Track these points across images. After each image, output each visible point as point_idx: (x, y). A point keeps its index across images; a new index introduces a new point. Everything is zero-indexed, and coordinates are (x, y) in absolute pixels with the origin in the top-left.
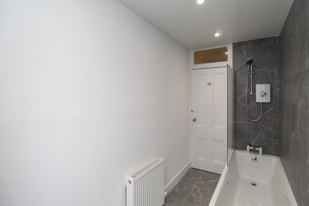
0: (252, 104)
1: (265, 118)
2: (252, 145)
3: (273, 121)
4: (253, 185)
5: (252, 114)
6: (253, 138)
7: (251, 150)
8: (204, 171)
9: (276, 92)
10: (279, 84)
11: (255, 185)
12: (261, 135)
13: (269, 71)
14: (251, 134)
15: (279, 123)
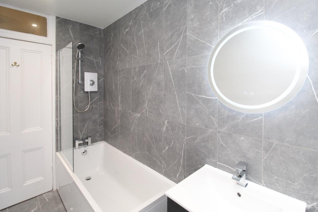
0: (80, 94)
1: (92, 107)
2: (80, 138)
3: (98, 109)
4: (88, 180)
5: (79, 105)
6: (81, 131)
7: (80, 145)
8: (7, 209)
9: (101, 82)
10: (103, 74)
11: (89, 179)
12: (89, 125)
13: (95, 61)
14: (79, 128)
15: (103, 110)
